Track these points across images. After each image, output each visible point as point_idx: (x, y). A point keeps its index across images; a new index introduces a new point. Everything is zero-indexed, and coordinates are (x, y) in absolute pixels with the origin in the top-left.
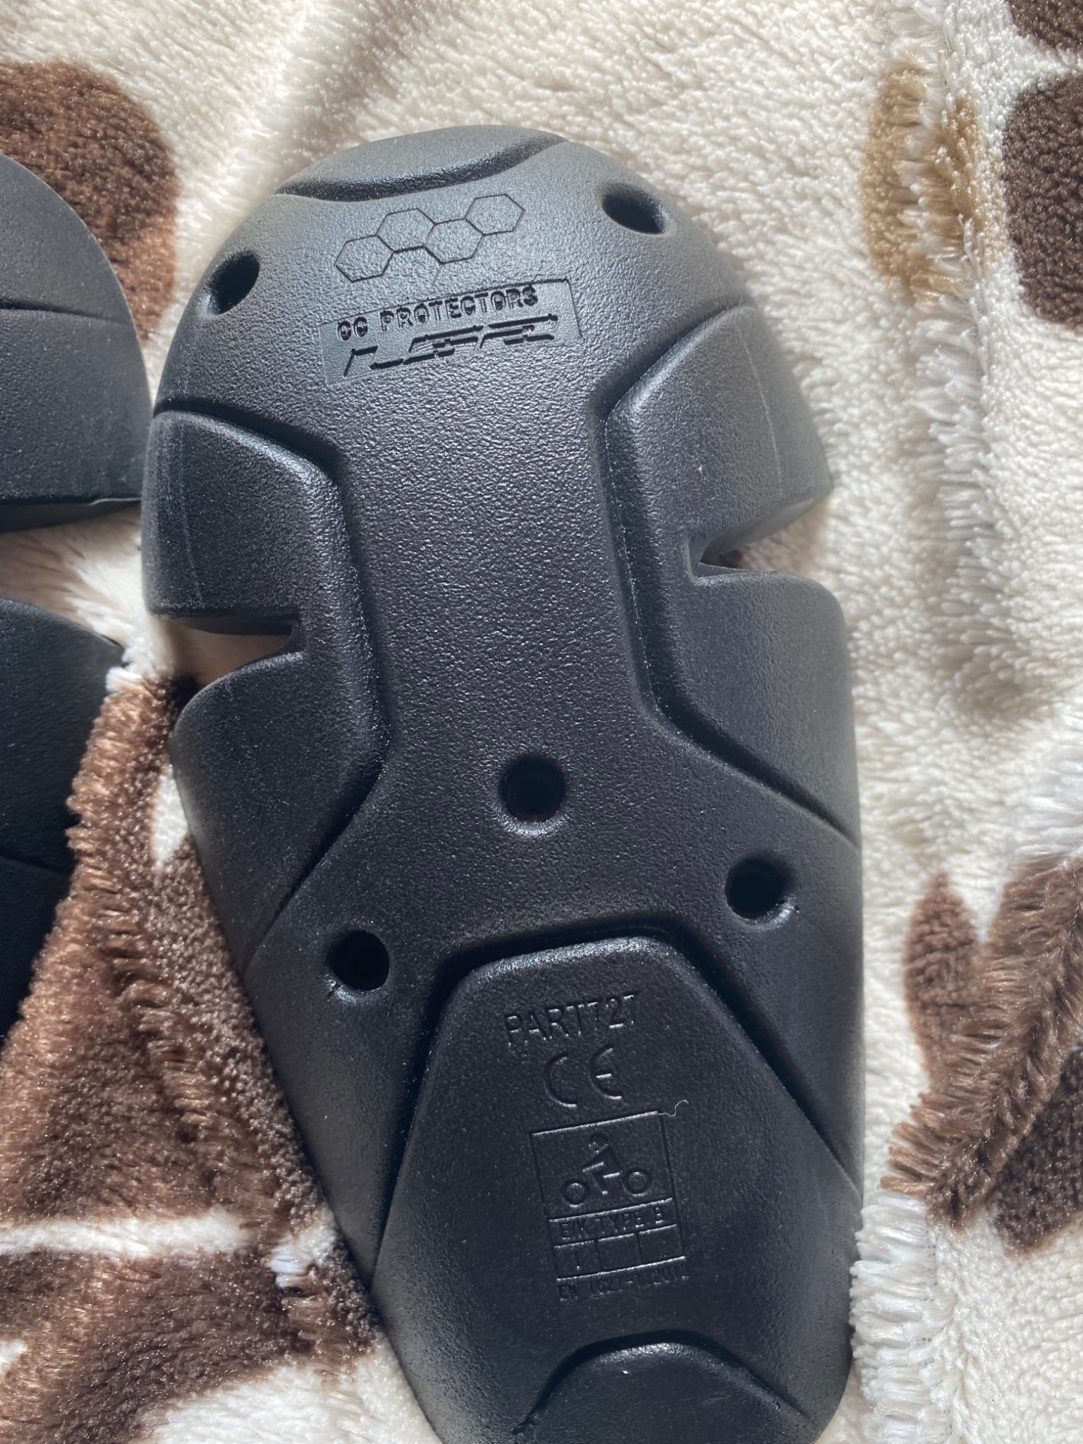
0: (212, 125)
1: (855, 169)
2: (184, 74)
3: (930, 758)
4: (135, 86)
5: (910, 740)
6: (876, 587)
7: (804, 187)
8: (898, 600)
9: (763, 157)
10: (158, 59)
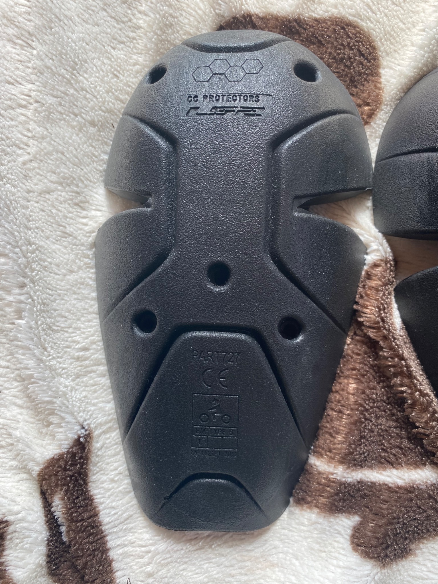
10: (376, 14)
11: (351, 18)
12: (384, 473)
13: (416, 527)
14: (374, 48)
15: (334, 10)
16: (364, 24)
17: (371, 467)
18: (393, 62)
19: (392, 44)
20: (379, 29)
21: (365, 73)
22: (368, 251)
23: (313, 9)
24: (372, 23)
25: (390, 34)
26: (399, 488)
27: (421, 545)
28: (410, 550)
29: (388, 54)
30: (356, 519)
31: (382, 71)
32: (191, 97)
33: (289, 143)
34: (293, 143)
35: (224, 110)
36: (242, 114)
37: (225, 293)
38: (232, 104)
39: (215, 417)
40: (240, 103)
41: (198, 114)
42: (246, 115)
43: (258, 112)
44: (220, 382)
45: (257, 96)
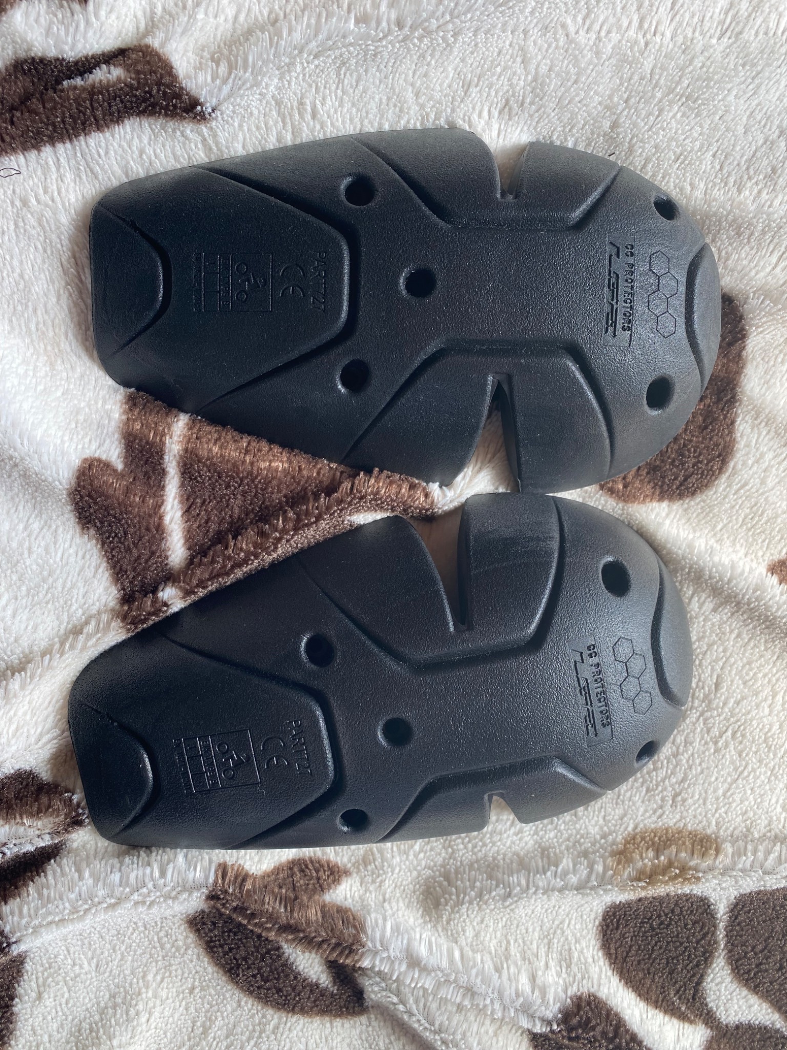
0: (704, 518)
1: (675, 825)
2: (728, 506)
3: (404, 867)
4: (722, 481)
5: (411, 857)
6: (481, 840)
7: (668, 801)
8: (476, 850)
9: (682, 781)
10: (734, 495)
11: (732, 464)
12: (176, 501)
13: (116, 535)
14: (694, 493)
15: (743, 443)
16: (723, 480)
17: (182, 485)
18: (675, 516)
19: (698, 515)
20: (717, 499)
21: (664, 483)
22: (444, 488)
23: (747, 418)
24: (724, 490)
25: (710, 512)
26: (161, 518)
27: (94, 541)
28: (88, 528)
29: (686, 510)
30: (120, 467)
31: (665, 504)
32: (632, 248)
33: (573, 367)
34: (573, 372)
35: (614, 289)
36: (609, 310)
37: (398, 292)
38: (621, 298)
39: (244, 281)
40: (621, 307)
41: (611, 256)
42: (608, 314)
43: (611, 330)
44: (288, 288)
45: (629, 329)
